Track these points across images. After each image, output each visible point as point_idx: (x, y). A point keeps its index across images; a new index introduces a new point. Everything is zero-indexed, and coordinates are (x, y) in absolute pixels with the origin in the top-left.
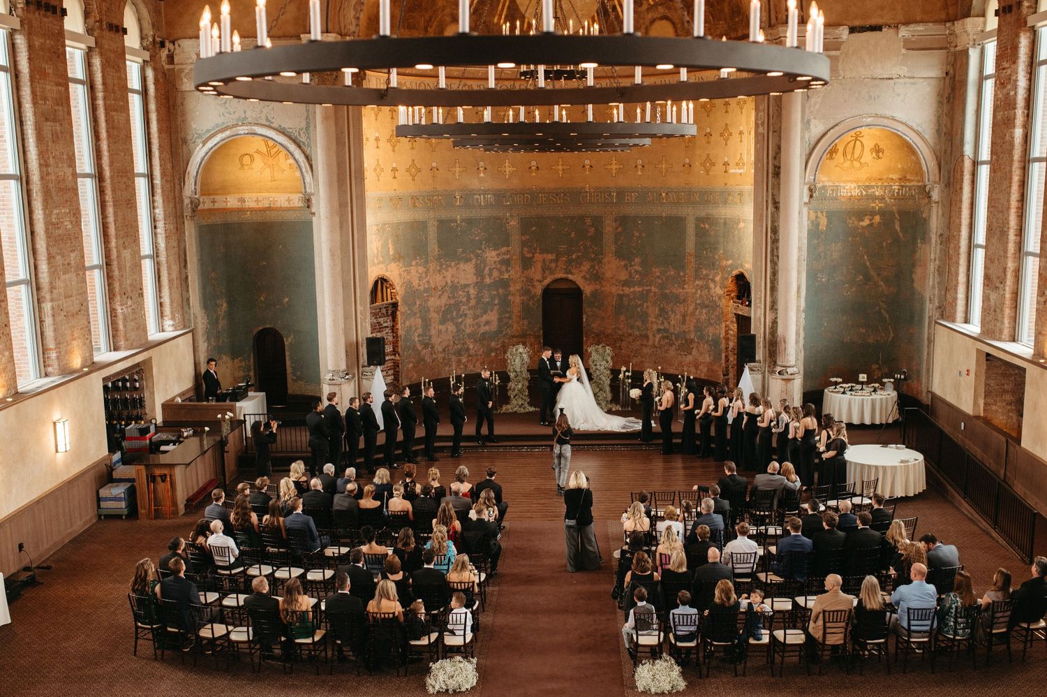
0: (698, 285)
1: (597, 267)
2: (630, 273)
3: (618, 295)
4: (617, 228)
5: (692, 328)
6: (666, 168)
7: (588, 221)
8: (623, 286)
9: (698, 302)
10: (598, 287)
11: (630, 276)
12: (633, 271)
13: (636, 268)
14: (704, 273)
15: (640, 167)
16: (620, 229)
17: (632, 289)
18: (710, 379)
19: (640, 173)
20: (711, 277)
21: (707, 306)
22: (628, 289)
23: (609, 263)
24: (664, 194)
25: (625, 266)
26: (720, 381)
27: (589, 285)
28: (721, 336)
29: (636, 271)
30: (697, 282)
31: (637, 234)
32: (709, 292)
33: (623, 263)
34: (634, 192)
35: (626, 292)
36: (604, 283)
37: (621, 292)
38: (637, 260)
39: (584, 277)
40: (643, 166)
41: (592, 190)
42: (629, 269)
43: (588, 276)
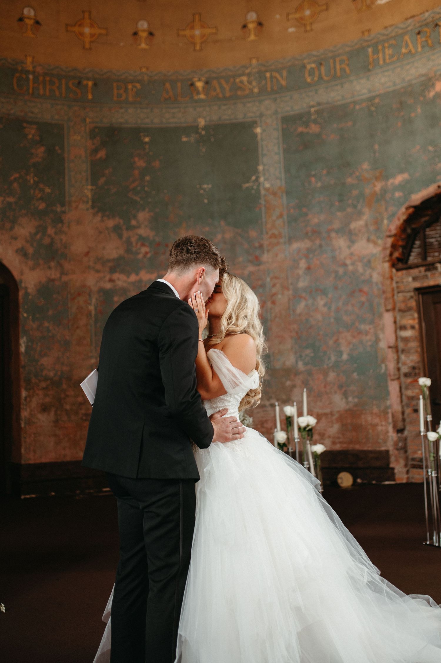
0: (299, 250)
1: (51, 231)
2: (128, 242)
3: (102, 291)
4: (95, 151)
5: (289, 344)
6: (202, 36)
7: (31, 132)
8: (112, 270)
9: (301, 284)
10: (54, 274)
11: (128, 251)
12: (134, 240)
13: (143, 232)
14: (316, 220)
15: (144, 35)
16: (102, 154)
17: (133, 278)
18: (351, 447)
19: (143, 46)
20: (336, 225)
21: (323, 292)
22: (123, 277)
23: (79, 222)
24: (200, 85)
25: (117, 229)
26: (389, 446)
27: (33, 269)
28: (383, 345)
29: (143, 241)
30: (296, 246)
31: (141, 163)
32: (334, 258)
33: (111, 223)
34: (132, 82)
35: (120, 284)
36: (67, 266)
37: (108, 286)
38: (143, 216)
39: (22, 252)
40: (151, 34)
41: (39, 69)
42: (125, 234)
43: (31, 251)
